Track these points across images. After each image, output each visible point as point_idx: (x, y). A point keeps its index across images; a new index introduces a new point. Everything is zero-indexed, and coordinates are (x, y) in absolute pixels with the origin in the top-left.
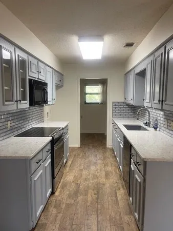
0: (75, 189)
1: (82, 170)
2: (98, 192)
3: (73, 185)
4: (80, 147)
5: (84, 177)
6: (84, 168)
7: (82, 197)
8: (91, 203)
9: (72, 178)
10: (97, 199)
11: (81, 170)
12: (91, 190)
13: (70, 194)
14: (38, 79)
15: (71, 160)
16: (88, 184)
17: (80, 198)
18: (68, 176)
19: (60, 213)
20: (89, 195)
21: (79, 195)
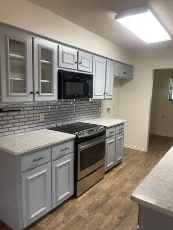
0: (101, 201)
1: (128, 180)
2: (125, 216)
3: (103, 196)
4: (147, 153)
5: (124, 189)
6: (131, 179)
7: (100, 214)
8: (105, 227)
9: (109, 187)
10: (117, 225)
11: (126, 180)
12: (118, 210)
13: (91, 205)
14: (78, 70)
15: (125, 165)
16: (120, 201)
17: (98, 215)
18: (106, 183)
19: (64, 223)
20: (111, 216)
21: (99, 211)
